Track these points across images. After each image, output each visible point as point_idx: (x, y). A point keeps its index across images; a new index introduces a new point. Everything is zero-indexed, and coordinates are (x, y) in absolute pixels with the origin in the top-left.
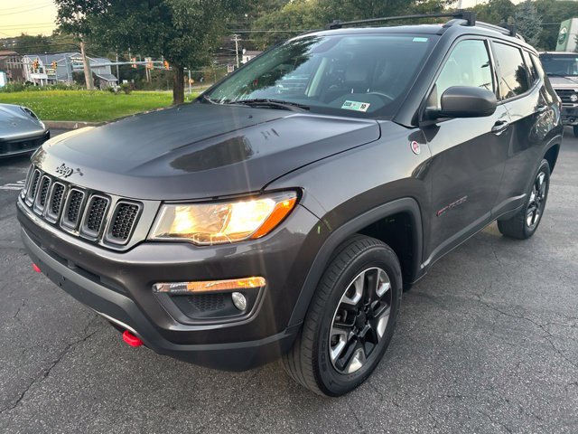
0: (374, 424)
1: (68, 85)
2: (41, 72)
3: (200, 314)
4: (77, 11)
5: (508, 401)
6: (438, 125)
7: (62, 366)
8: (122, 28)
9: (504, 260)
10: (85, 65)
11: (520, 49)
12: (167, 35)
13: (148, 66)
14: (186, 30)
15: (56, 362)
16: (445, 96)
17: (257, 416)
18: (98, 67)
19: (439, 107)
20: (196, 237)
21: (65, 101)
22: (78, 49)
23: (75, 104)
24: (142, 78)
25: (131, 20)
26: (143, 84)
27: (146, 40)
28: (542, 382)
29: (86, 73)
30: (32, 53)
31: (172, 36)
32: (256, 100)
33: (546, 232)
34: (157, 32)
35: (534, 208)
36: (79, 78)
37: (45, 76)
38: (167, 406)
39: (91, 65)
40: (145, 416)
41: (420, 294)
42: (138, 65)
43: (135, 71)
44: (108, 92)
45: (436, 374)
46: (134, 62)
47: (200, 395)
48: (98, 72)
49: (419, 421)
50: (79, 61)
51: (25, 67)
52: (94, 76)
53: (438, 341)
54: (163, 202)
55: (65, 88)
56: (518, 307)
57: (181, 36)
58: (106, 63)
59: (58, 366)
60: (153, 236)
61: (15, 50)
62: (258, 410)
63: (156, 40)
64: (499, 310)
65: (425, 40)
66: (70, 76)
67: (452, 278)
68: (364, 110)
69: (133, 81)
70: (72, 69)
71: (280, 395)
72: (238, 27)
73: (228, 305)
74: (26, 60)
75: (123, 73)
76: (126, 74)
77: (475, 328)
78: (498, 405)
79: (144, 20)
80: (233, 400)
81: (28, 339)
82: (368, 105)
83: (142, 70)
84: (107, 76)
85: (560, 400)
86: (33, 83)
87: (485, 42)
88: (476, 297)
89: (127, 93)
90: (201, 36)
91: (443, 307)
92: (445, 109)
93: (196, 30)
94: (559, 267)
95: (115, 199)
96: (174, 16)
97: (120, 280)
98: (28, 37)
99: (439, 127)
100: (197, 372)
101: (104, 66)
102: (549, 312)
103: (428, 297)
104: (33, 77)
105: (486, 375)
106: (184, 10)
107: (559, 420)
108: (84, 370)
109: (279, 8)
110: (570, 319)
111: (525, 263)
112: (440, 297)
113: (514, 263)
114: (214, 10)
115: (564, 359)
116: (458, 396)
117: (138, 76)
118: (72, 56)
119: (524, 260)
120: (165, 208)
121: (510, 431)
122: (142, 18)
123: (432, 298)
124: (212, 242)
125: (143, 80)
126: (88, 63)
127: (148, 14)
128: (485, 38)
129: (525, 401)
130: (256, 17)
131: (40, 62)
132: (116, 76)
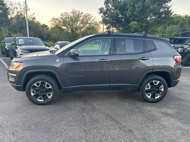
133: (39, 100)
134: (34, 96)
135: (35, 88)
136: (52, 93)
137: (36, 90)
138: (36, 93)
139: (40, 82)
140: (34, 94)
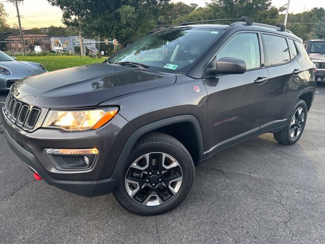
0: (165, 232)
1: (70, 53)
2: (60, 46)
3: (66, 166)
4: (72, 15)
5: (242, 227)
6: (216, 77)
7: (21, 192)
8: (95, 23)
9: (274, 155)
10: (81, 43)
11: (285, 38)
12: (118, 28)
13: (114, 44)
14: (128, 25)
15: (18, 190)
16: (218, 62)
17: (107, 223)
18: (88, 44)
19: (215, 68)
20: (64, 127)
21: (66, 61)
22: (77, 34)
23: (70, 63)
24: (111, 50)
25: (99, 20)
26: (112, 53)
27: (107, 30)
28: (266, 220)
29: (81, 47)
30: (55, 36)
31: (121, 28)
32: (126, 62)
33: (305, 141)
34: (113, 26)
35: (295, 127)
36: (77, 50)
37: (61, 48)
38: (64, 214)
39: (84, 43)
40: (51, 218)
41: (217, 170)
42: (109, 43)
43: (108, 46)
44: (89, 57)
45: (209, 211)
46: (107, 42)
47: (82, 211)
48: (89, 47)
49: (190, 233)
50: (79, 40)
51: (52, 43)
52: (87, 48)
53: (217, 194)
54: (50, 109)
55: (68, 55)
56: (270, 180)
57: (126, 28)
58: (92, 42)
59: (19, 191)
60: (44, 126)
61: (48, 34)
62: (109, 220)
63: (112, 30)
64: (259, 181)
65: (216, 33)
66: (73, 49)
67: (239, 163)
68: (174, 69)
69: (107, 52)
70: (74, 44)
71: (122, 214)
72: (165, 24)
73: (81, 162)
74: (53, 40)
75: (101, 47)
76: (104, 48)
77: (240, 189)
78: (235, 229)
79: (107, 19)
80: (97, 214)
81: (9, 178)
82: (177, 66)
83: (112, 46)
84: (93, 49)
85: (272, 229)
86: (55, 52)
87: (257, 34)
88: (248, 174)
89: (99, 58)
90: (137, 29)
91: (227, 177)
92: (218, 69)
93: (134, 25)
94: (304, 161)
95: (31, 107)
96: (122, 17)
97: (30, 146)
98: (54, 27)
99: (218, 79)
100: (84, 200)
101: (92, 43)
102: (287, 184)
103: (221, 171)
104: (55, 48)
105: (236, 213)
106: (127, 14)
107: (267, 240)
108: (30, 195)
109: (188, 13)
110: (297, 188)
111: (284, 158)
112: (228, 172)
113: (278, 157)
114: (144, 14)
115: (284, 209)
116: (216, 223)
117: (109, 49)
118: (76, 38)
119: (285, 156)
120: (51, 112)
121: (237, 242)
122: (105, 19)
123: (223, 172)
124: (71, 130)
125: (112, 51)
126: (82, 41)
127: (109, 17)
128: (257, 32)
129: (251, 228)
130: (175, 18)
131: (59, 41)
132: (98, 49)
133: (150, 204)
134: (134, 197)
135: (135, 175)
136: (181, 178)
137: (137, 179)
138: (141, 187)
139: (147, 156)
140: (136, 191)
